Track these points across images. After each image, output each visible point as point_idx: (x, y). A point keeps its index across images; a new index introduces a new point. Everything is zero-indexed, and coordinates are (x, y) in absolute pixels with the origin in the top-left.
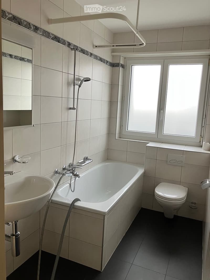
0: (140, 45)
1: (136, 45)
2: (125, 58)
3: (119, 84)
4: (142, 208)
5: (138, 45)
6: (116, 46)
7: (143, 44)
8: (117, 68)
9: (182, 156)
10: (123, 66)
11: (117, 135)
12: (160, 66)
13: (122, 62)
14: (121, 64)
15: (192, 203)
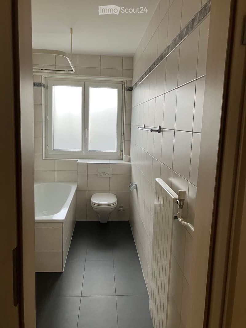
0: (69, 71)
1: (64, 71)
2: (45, 78)
3: (43, 104)
4: (77, 221)
5: (66, 71)
6: (45, 70)
7: (73, 70)
8: (40, 88)
9: (109, 168)
10: (44, 86)
11: (43, 155)
12: (81, 87)
13: (43, 82)
14: (43, 84)
15: (120, 207)
